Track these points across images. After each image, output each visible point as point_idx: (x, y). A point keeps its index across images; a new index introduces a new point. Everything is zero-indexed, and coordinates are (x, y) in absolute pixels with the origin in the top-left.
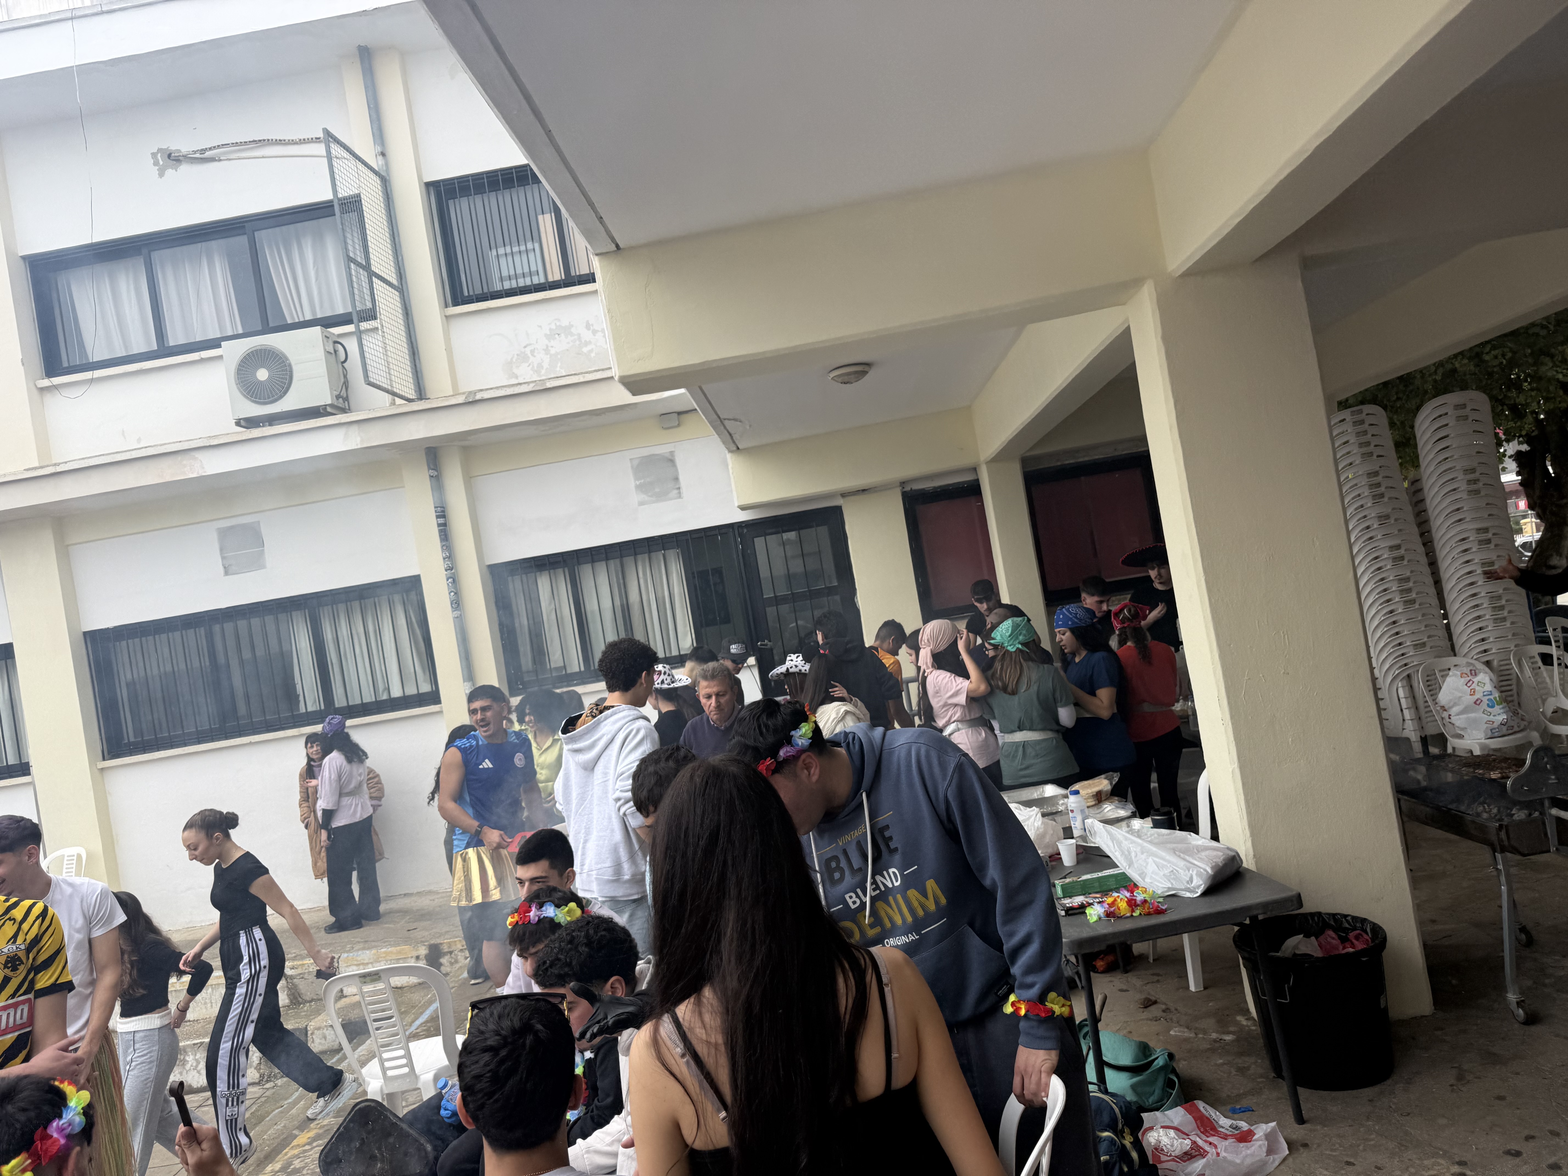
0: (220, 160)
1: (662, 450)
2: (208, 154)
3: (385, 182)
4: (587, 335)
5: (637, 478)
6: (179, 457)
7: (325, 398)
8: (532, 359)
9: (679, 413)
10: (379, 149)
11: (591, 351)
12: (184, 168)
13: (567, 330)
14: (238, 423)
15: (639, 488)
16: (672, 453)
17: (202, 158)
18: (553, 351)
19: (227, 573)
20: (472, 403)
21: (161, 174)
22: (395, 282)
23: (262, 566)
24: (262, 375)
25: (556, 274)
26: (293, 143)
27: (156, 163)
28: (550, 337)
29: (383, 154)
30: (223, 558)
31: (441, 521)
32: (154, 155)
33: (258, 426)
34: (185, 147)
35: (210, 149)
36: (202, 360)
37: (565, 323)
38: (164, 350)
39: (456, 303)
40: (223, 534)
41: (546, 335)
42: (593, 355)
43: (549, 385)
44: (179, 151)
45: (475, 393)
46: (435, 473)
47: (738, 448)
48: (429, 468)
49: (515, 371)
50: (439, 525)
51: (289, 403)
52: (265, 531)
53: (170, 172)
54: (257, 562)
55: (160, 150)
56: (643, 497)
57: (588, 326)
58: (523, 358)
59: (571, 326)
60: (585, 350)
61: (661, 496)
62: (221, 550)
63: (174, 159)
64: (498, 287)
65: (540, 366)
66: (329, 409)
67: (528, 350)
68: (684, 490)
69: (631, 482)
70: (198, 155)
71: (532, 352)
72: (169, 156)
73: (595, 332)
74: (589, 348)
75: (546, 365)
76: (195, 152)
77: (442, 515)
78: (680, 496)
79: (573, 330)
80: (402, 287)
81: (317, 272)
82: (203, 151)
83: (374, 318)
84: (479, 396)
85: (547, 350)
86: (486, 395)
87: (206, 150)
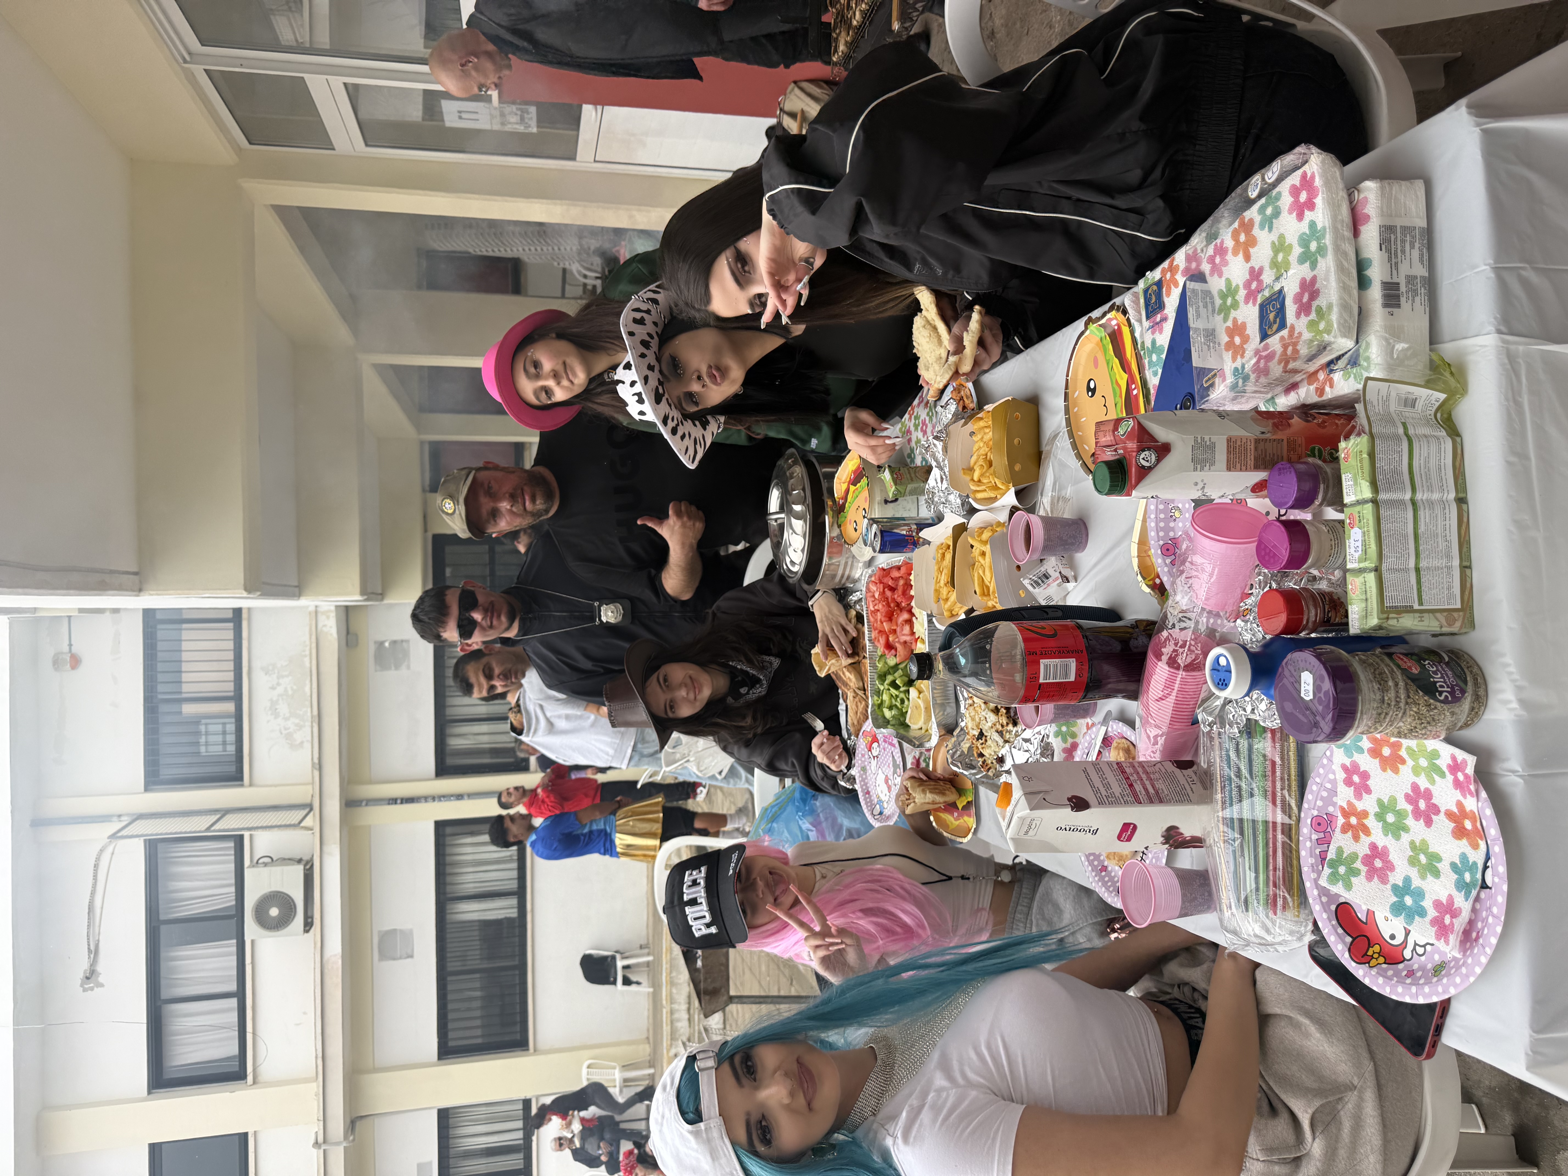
0: (98, 941)
1: (372, 649)
2: (92, 948)
3: (141, 817)
5: (389, 668)
6: (326, 971)
7: (298, 871)
8: (291, 730)
9: (348, 633)
10: (115, 819)
11: (292, 688)
12: (100, 968)
13: (273, 704)
14: (307, 931)
15: (397, 667)
16: (375, 642)
17: (94, 953)
18: (288, 715)
19: (411, 956)
21: (102, 985)
22: (218, 816)
23: (411, 932)
24: (274, 912)
25: (230, 707)
27: (92, 989)
28: (277, 716)
29: (120, 816)
30: (401, 958)
31: (399, 801)
32: (85, 990)
33: (312, 918)
34: (84, 965)
35: (89, 945)
36: (253, 963)
37: (269, 704)
38: (240, 994)
39: (241, 779)
40: (383, 956)
41: (275, 718)
42: (295, 687)
43: (315, 712)
44: (85, 971)
45: (313, 764)
46: (364, 803)
47: (381, 594)
48: (360, 806)
49: (298, 742)
50: (402, 803)
51: (298, 897)
52: (387, 927)
53: (101, 979)
54: (407, 936)
55: (82, 986)
56: (404, 666)
57: (273, 688)
58: (289, 736)
59: (271, 700)
60: (290, 692)
61: (406, 654)
62: (394, 959)
63: (91, 976)
64: (231, 749)
65: (297, 725)
66: (308, 867)
67: (284, 732)
68: (405, 637)
69: (392, 673)
70: (92, 956)
71: (286, 729)
72: (88, 978)
73: (278, 684)
74: (289, 689)
75: (297, 721)
76: (89, 958)
77: (393, 801)
78: (407, 641)
80: (224, 812)
81: (198, 880)
82: (89, 951)
83: (241, 837)
84: (316, 761)
85: (286, 719)
86: (316, 755)
87: (89, 949)
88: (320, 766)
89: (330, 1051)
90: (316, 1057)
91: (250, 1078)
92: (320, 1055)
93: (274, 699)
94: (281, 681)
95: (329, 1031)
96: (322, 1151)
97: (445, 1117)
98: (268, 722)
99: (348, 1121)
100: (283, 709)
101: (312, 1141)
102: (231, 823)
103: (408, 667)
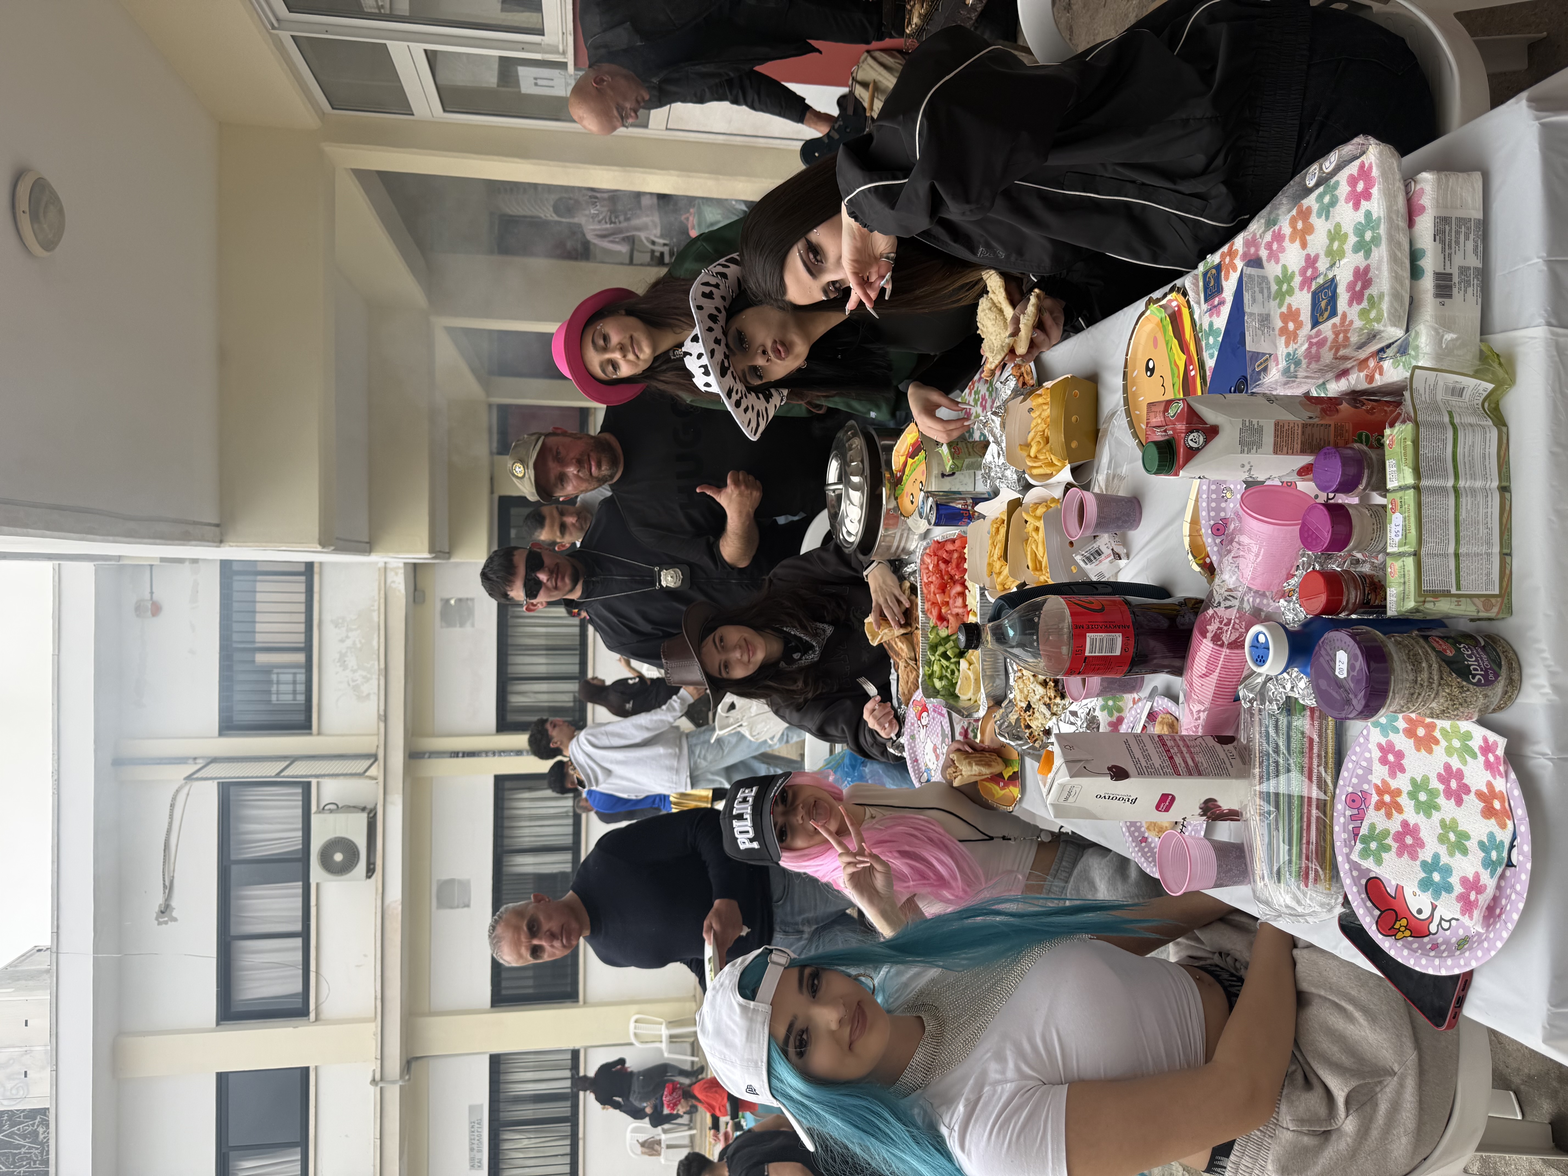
0: (173, 877)
1: (438, 606)
2: (167, 884)
3: (214, 760)
5: (455, 626)
6: (386, 916)
7: (362, 820)
8: (358, 682)
9: (415, 589)
10: (191, 761)
11: (360, 641)
12: (174, 903)
13: (342, 656)
14: (370, 877)
15: (462, 625)
16: (442, 600)
17: (169, 889)
18: (355, 667)
19: (468, 906)
21: (175, 920)
22: (287, 762)
23: (468, 882)
24: (338, 857)
25: (301, 658)
26: (170, 824)
27: (166, 923)
28: (345, 668)
29: (195, 759)
30: (458, 907)
31: (460, 755)
32: (160, 924)
33: (374, 864)
34: (159, 900)
35: (164, 881)
36: (317, 905)
37: (337, 656)
38: (305, 934)
39: (310, 727)
40: (441, 905)
41: (344, 670)
42: (363, 641)
43: (382, 666)
44: (160, 905)
45: (379, 715)
46: (427, 755)
47: (448, 553)
48: (424, 758)
49: (364, 694)
50: (463, 756)
51: (361, 843)
52: (445, 877)
53: (175, 914)
54: (465, 886)
55: (157, 919)
56: (468, 624)
57: (342, 641)
58: (356, 688)
59: (340, 653)
60: (359, 645)
61: (470, 612)
62: (452, 908)
63: (165, 910)
64: (301, 698)
65: (364, 677)
66: (371, 815)
67: (352, 684)
68: (469, 596)
69: (457, 630)
70: (167, 891)
71: (353, 681)
72: (162, 912)
73: (347, 637)
74: (357, 642)
75: (364, 673)
76: (164, 893)
77: (455, 754)
78: (472, 600)
80: (293, 759)
81: (269, 824)
82: (165, 886)
83: (309, 784)
84: (382, 713)
85: (354, 671)
86: (382, 708)
87: (164, 884)
88: (385, 718)
89: (389, 993)
90: (376, 998)
91: (312, 1015)
92: (379, 996)
93: (344, 651)
94: (350, 634)
95: (389, 974)
96: (378, 1089)
97: (497, 1063)
98: (337, 673)
99: (404, 1062)
100: (352, 662)
101: (370, 1078)
102: (299, 770)
103: (473, 625)
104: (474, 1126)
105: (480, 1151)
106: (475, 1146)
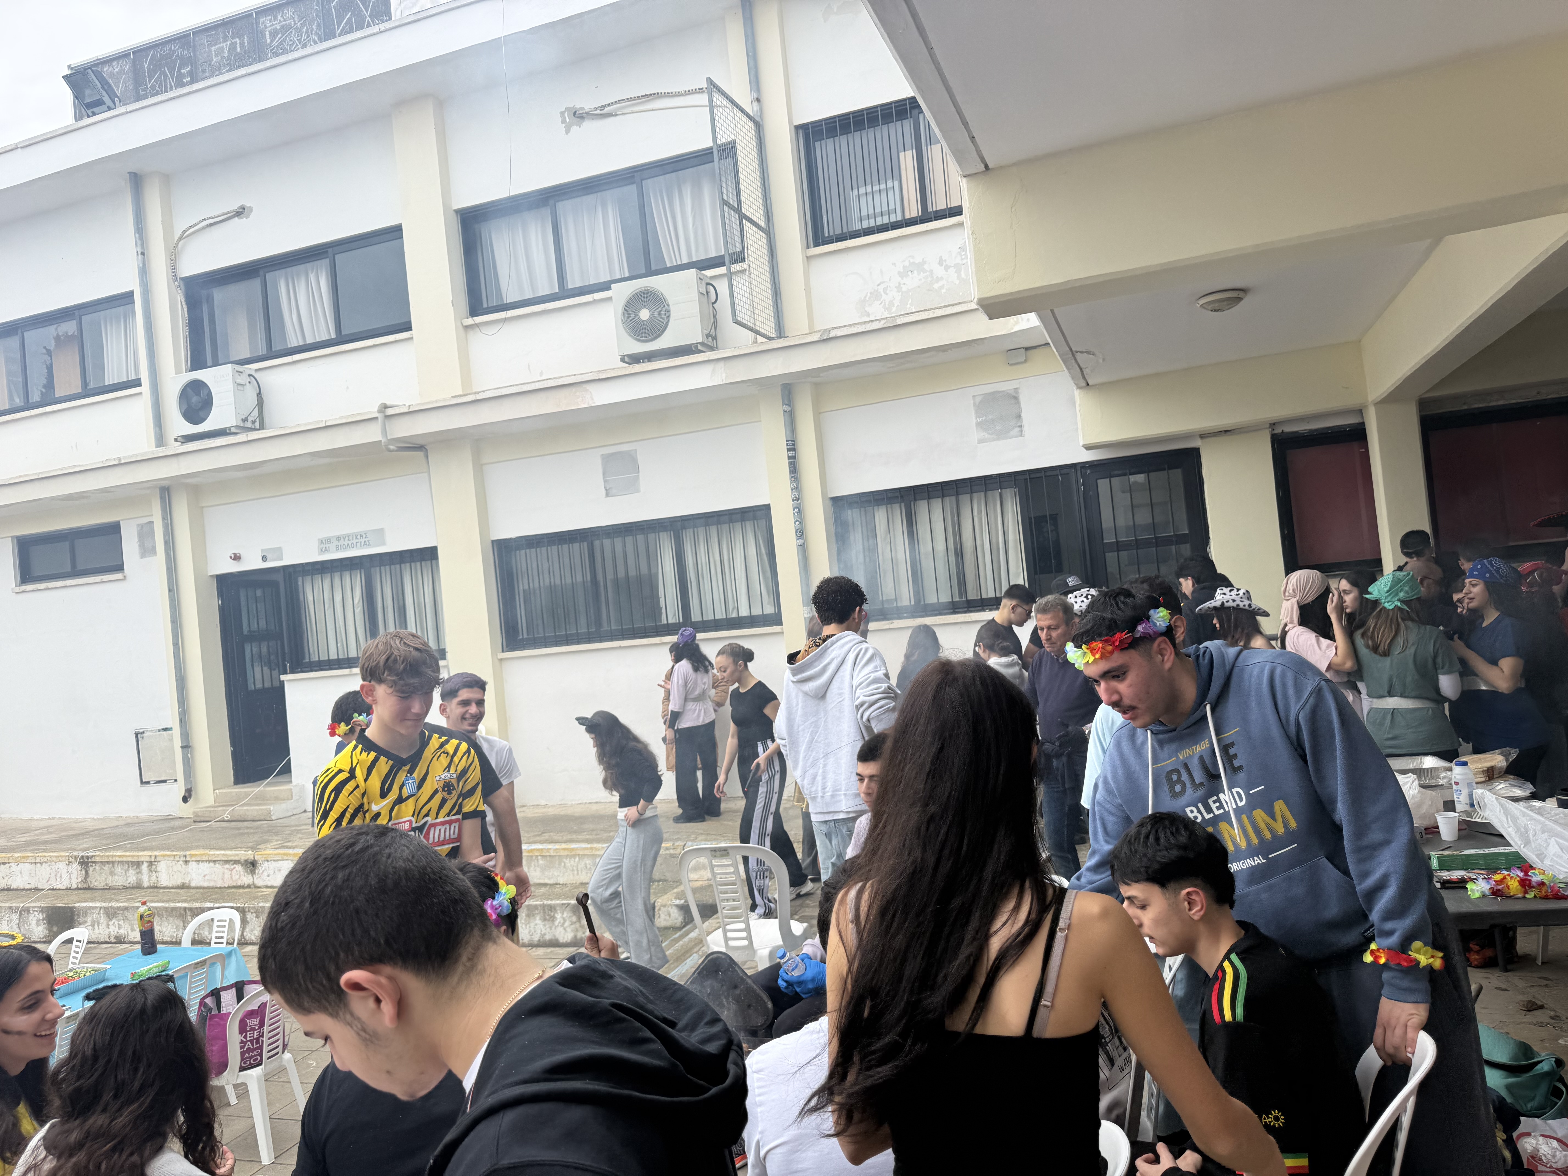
0: (616, 115)
1: (1007, 387)
2: (607, 110)
3: (759, 130)
4: (939, 271)
5: (978, 415)
6: (574, 389)
7: (695, 336)
8: (884, 296)
9: (1027, 349)
10: (755, 97)
11: (942, 287)
12: (587, 124)
13: (919, 267)
14: (623, 360)
15: (981, 425)
16: (1016, 389)
17: (602, 114)
18: (904, 289)
19: (609, 495)
20: (827, 340)
21: (567, 131)
22: (763, 224)
23: (637, 490)
24: (645, 314)
25: (912, 211)
26: (679, 95)
27: (564, 121)
28: (902, 275)
29: (759, 101)
30: (606, 482)
31: (791, 453)
32: (562, 114)
33: (639, 362)
34: (587, 104)
35: (609, 105)
37: (918, 260)
38: (564, 293)
39: (817, 244)
40: (606, 460)
41: (899, 273)
42: (943, 291)
43: (900, 321)
44: (583, 108)
45: (830, 330)
46: (789, 409)
48: (784, 404)
49: (866, 305)
50: (789, 458)
51: (665, 342)
52: (640, 458)
53: (574, 128)
54: (633, 486)
55: (567, 109)
56: (983, 434)
57: (941, 262)
58: (876, 295)
59: (924, 262)
60: (936, 286)
61: (1002, 434)
62: (604, 474)
63: (579, 116)
65: (891, 303)
66: (700, 347)
67: (881, 288)
68: (1026, 428)
69: (973, 420)
70: (598, 112)
71: (885, 290)
72: (575, 114)
73: (947, 268)
74: (940, 284)
75: (897, 303)
76: (596, 109)
77: (792, 447)
78: (1021, 434)
79: (926, 266)
80: (769, 230)
81: (694, 217)
82: (603, 107)
83: (743, 260)
84: (832, 334)
85: (899, 288)
86: (839, 333)
88: (828, 338)
91: (470, 321)
94: (952, 271)
95: (507, 403)
96: (377, 415)
97: (429, 555)
98: (894, 264)
100: (913, 281)
101: (388, 403)
103: (981, 441)
104: (361, 537)
105: (337, 548)
106: (342, 542)
